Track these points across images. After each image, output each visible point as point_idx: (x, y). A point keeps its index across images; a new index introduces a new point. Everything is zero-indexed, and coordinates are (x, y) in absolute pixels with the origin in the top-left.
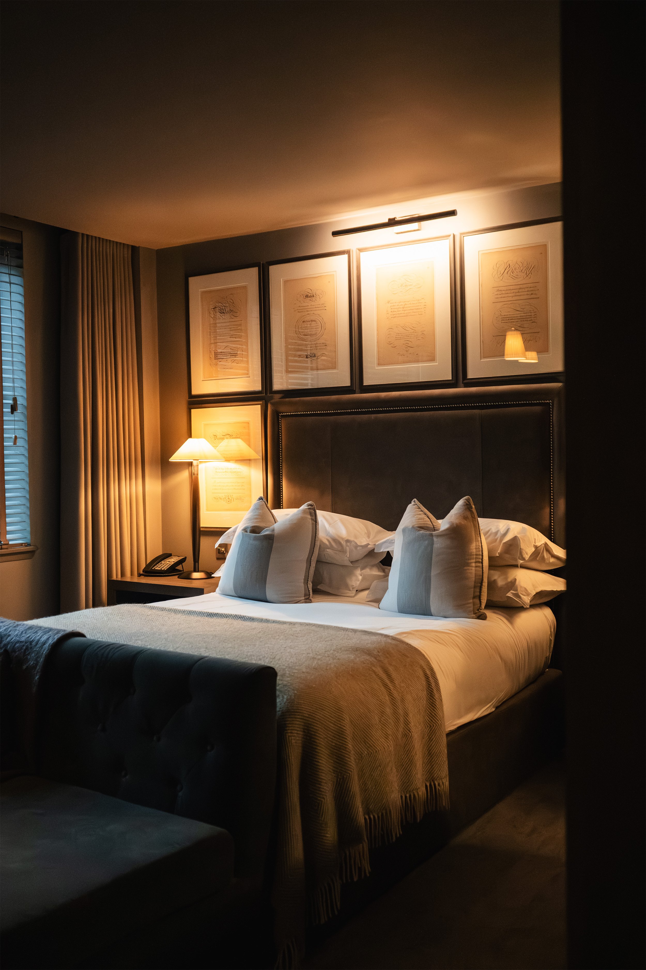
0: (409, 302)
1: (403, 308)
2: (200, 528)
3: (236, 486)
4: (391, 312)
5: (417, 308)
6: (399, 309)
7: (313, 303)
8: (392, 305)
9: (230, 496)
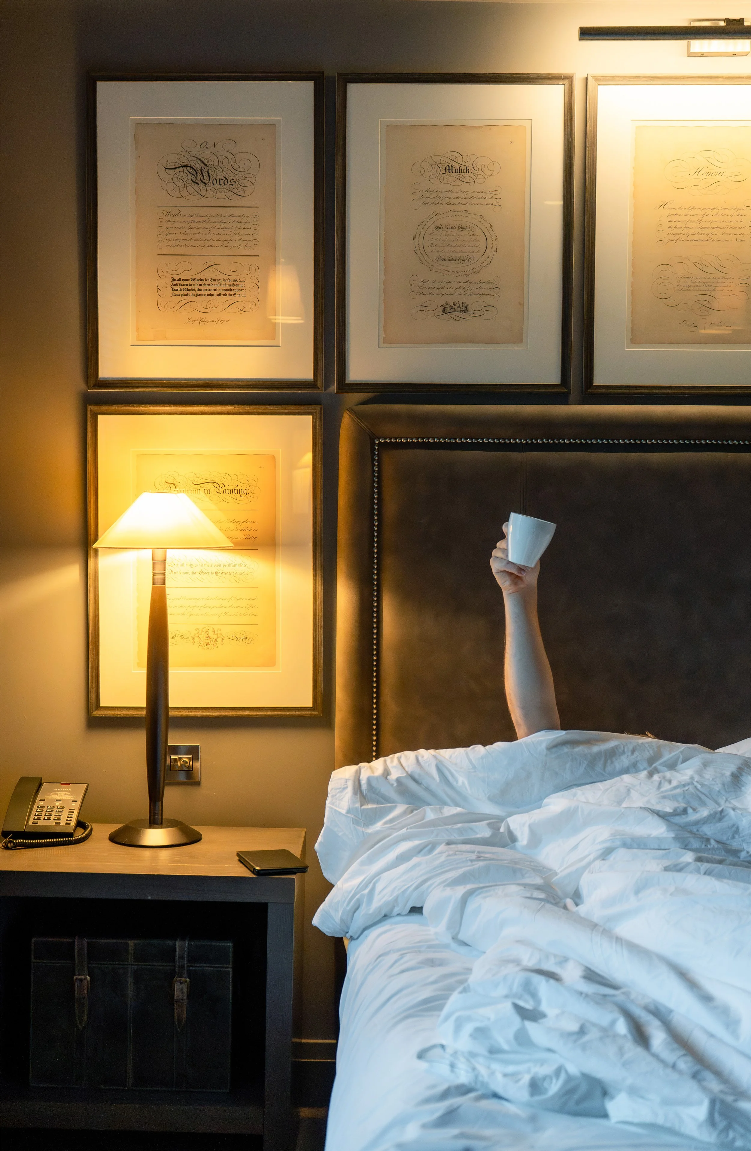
0: (715, 211)
1: (699, 222)
2: (167, 708)
3: (231, 607)
4: (669, 227)
5: (734, 225)
6: (690, 225)
7: (465, 187)
8: (673, 212)
9: (211, 630)
